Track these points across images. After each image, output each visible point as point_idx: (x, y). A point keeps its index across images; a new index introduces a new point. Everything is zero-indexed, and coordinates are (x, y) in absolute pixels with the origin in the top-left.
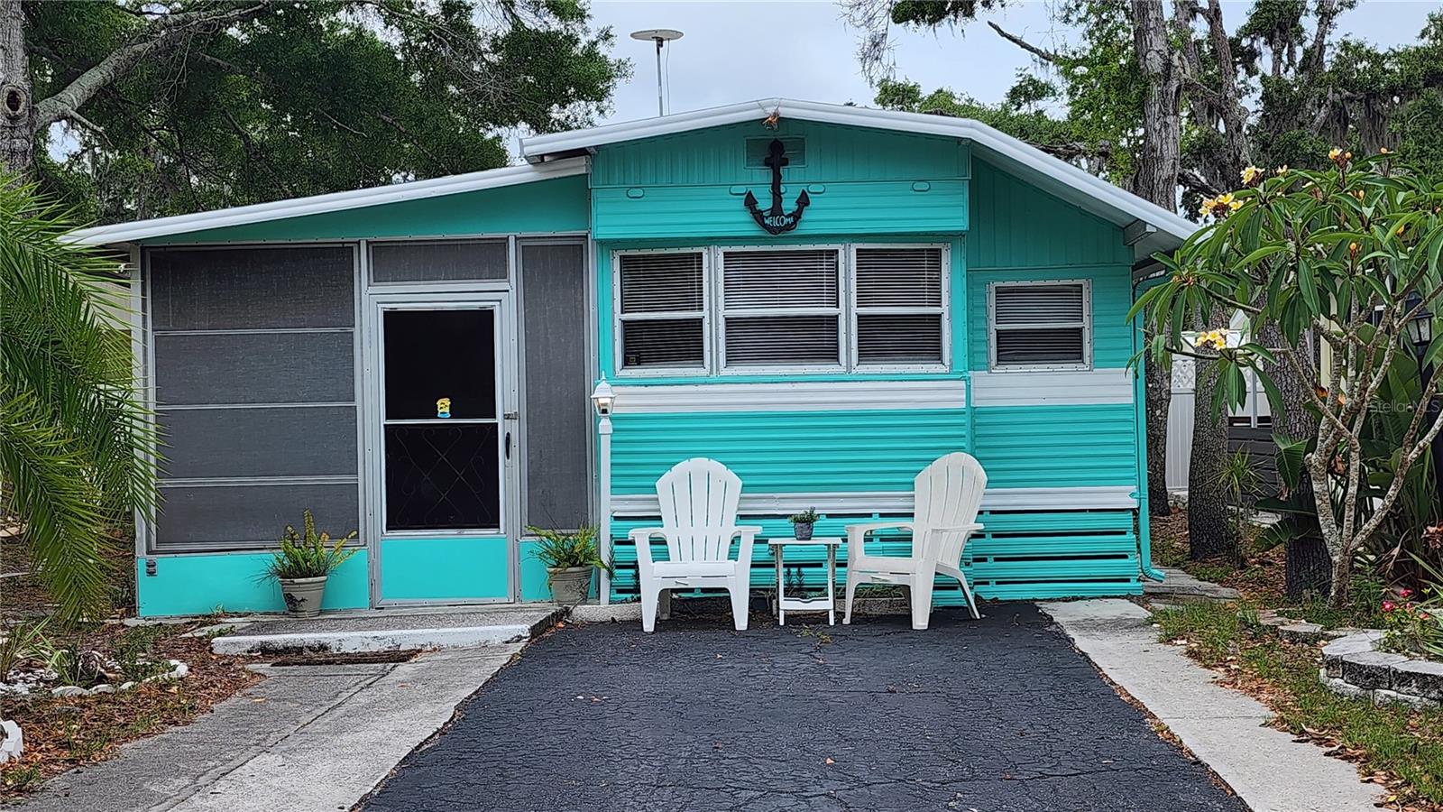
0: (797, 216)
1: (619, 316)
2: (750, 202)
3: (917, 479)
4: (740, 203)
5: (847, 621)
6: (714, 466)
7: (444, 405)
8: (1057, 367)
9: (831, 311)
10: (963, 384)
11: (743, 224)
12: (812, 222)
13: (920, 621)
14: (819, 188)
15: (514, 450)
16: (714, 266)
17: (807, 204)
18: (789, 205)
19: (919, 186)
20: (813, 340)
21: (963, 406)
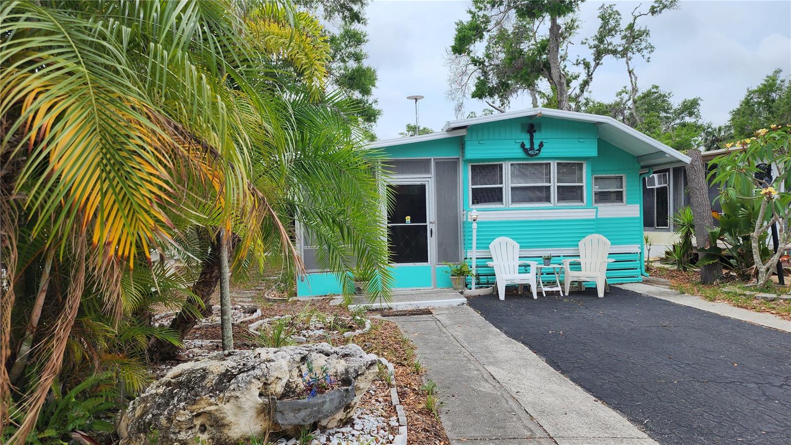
0: (539, 150)
1: (471, 187)
2: (523, 145)
3: (579, 243)
4: (518, 146)
5: (567, 294)
6: (508, 239)
7: (408, 219)
8: (614, 204)
9: (548, 184)
10: (595, 210)
11: (520, 153)
12: (544, 152)
13: (601, 294)
14: (547, 141)
15: (433, 235)
16: (507, 169)
17: (543, 146)
18: (536, 147)
19: (580, 140)
20: (541, 195)
21: (594, 217)
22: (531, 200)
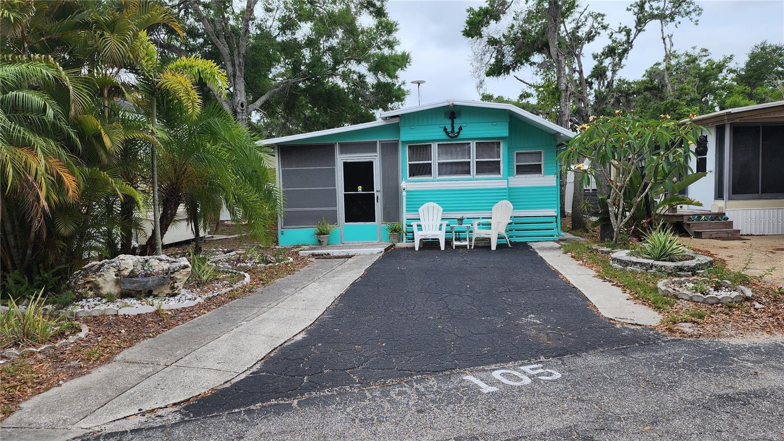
0: (458, 133)
1: (408, 163)
2: (445, 129)
3: (493, 208)
4: (442, 130)
5: (472, 248)
6: (435, 204)
7: (360, 188)
8: (534, 175)
9: (469, 160)
10: (506, 181)
11: (443, 136)
12: (463, 134)
13: (494, 248)
14: (465, 125)
15: (379, 200)
16: (435, 148)
17: (462, 129)
18: (456, 130)
19: (494, 124)
20: (463, 169)
21: (506, 186)
22: (456, 173)
